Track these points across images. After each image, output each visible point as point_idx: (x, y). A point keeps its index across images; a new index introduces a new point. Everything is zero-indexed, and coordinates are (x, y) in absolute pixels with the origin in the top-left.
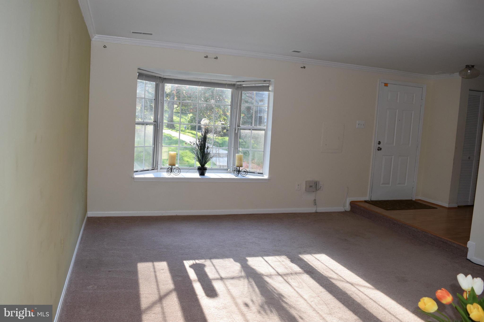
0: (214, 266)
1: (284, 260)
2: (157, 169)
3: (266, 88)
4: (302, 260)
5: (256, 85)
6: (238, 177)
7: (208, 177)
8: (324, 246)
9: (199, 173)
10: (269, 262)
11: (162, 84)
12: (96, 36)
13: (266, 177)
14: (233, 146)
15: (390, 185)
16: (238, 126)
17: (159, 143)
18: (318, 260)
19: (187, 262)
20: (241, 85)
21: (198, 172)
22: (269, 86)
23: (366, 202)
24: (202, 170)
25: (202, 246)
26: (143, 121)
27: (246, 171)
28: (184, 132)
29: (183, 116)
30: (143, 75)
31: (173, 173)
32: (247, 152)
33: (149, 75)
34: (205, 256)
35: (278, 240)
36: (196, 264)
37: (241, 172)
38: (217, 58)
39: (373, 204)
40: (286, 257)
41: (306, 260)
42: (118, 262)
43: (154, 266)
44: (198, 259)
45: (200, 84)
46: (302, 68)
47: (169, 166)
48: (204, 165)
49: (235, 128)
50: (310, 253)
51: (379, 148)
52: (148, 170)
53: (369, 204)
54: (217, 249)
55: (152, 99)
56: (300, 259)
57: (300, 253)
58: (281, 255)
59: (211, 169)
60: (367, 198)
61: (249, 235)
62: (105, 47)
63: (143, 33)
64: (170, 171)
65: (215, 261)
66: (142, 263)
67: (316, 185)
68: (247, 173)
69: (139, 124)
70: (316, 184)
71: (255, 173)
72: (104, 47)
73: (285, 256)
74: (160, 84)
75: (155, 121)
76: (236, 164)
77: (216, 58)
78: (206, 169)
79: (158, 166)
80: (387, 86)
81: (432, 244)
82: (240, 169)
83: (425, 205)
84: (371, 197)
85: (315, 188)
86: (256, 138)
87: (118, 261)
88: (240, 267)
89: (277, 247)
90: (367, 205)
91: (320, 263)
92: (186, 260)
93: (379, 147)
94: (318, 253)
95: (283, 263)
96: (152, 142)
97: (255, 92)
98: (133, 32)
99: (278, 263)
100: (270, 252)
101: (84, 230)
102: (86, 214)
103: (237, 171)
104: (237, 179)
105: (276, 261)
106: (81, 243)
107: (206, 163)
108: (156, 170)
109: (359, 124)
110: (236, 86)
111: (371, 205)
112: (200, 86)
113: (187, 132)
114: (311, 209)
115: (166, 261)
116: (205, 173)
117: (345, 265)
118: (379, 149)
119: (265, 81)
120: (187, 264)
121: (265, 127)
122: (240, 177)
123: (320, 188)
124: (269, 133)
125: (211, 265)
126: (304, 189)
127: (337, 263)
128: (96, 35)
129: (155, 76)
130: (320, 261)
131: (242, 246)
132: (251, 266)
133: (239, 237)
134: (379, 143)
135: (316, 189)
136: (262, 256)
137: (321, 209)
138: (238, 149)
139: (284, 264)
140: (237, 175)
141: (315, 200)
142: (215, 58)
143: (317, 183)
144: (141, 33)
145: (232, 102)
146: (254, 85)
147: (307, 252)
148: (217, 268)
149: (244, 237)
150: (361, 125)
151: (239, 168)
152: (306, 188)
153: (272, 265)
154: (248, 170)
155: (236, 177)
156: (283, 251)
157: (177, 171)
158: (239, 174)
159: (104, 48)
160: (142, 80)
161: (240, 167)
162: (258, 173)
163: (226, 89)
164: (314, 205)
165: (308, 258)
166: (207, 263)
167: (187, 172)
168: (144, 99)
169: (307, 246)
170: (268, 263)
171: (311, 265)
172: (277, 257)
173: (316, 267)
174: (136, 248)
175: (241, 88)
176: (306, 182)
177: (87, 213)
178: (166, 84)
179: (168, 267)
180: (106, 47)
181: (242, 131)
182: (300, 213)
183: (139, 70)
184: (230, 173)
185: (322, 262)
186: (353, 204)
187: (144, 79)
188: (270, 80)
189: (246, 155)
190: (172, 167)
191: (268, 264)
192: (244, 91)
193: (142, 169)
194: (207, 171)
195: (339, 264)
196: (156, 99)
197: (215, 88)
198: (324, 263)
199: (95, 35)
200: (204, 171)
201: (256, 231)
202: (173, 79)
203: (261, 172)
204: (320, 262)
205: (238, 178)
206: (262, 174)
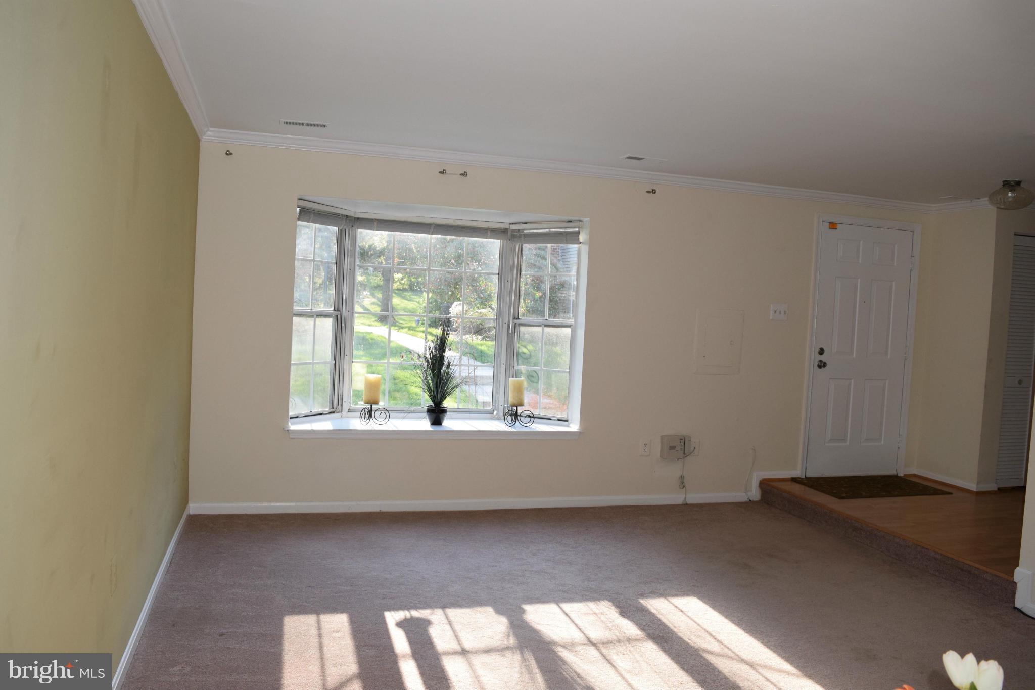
0: (450, 623)
1: (606, 610)
2: (342, 412)
3: (573, 237)
4: (644, 610)
5: (552, 230)
6: (515, 428)
7: (451, 428)
8: (696, 580)
9: (430, 419)
10: (572, 615)
11: (352, 231)
12: (211, 131)
13: (574, 427)
14: (503, 361)
15: (848, 443)
16: (516, 318)
17: (345, 356)
18: (682, 611)
19: (392, 616)
20: (519, 230)
21: (427, 417)
22: (578, 233)
23: (794, 480)
24: (437, 414)
25: (428, 580)
26: (311, 309)
27: (532, 415)
28: (415, 330)
29: (416, 297)
30: (310, 212)
31: (374, 419)
32: (535, 374)
33: (325, 212)
34: (434, 602)
35: (597, 566)
36: (413, 619)
37: (521, 417)
38: (467, 175)
39: (811, 487)
40: (610, 603)
41: (653, 611)
42: (243, 614)
43: (319, 622)
44: (416, 608)
45: (431, 230)
46: (648, 192)
47: (364, 405)
48: (440, 403)
49: (507, 323)
50: (664, 595)
51: (821, 363)
52: (321, 414)
53: (803, 487)
54: (460, 585)
55: (331, 263)
56: (642, 608)
57: (643, 596)
58: (599, 600)
59: (458, 411)
60: (797, 473)
61: (534, 554)
62: (229, 153)
63: (308, 125)
64: (367, 416)
65: (452, 612)
66: (293, 616)
67: (683, 444)
68: (532, 419)
69: (300, 315)
70: (683, 442)
71: (551, 419)
72: (227, 154)
73: (607, 602)
74: (347, 231)
75: (336, 310)
76: (511, 400)
77: (464, 174)
78: (444, 411)
79: (342, 406)
80: (836, 229)
81: (937, 574)
82: (519, 411)
83: (926, 487)
84: (806, 469)
85: (683, 452)
86: (552, 343)
87: (243, 611)
88: (506, 626)
89: (591, 581)
90: (797, 489)
91: (684, 618)
92: (389, 610)
93: (821, 361)
94: (682, 596)
95: (603, 618)
96: (330, 354)
97: (549, 246)
98: (286, 123)
99: (592, 618)
100: (577, 594)
101: (179, 542)
102: (185, 508)
103: (511, 415)
104: (511, 432)
105: (587, 614)
106: (167, 572)
107: (445, 399)
108: (339, 414)
109: (775, 312)
110: (509, 233)
111: (807, 488)
112: (432, 234)
113: (421, 331)
114: (676, 498)
115: (346, 612)
116: (443, 419)
117: (739, 622)
118: (822, 365)
119: (571, 222)
120: (392, 618)
121: (571, 321)
122: (518, 427)
123: (693, 451)
124: (581, 333)
125: (445, 621)
126: (659, 455)
127: (723, 618)
128: (211, 129)
129: (338, 215)
130: (686, 613)
131: (515, 579)
132: (531, 624)
133: (512, 560)
134: (822, 351)
135: (684, 454)
136: (557, 601)
137: (694, 498)
138: (516, 367)
139: (605, 620)
140: (512, 424)
141: (682, 477)
142: (461, 175)
143: (686, 440)
144: (303, 124)
145: (501, 267)
146: (548, 230)
147: (658, 593)
148: (457, 627)
149: (522, 559)
150: (780, 313)
151: (515, 408)
152: (662, 451)
153: (577, 622)
154: (536, 413)
155: (510, 429)
156: (605, 591)
157: (383, 415)
158: (517, 422)
159: (227, 156)
160: (308, 222)
161: (519, 408)
162: (559, 420)
163: (487, 239)
164: (680, 488)
165: (660, 607)
166: (435, 616)
167: (403, 418)
168: (312, 262)
169: (658, 579)
170: (569, 617)
171: (665, 621)
172: (592, 605)
173: (675, 627)
174: (284, 582)
175: (520, 236)
176: (662, 437)
177: (187, 507)
178: (359, 231)
179: (350, 625)
180: (231, 154)
181: (522, 329)
182: (651, 506)
183: (300, 201)
184: (498, 419)
185: (689, 614)
186: (765, 484)
187: (311, 219)
188: (582, 219)
189: (532, 382)
190: (371, 406)
191: (569, 620)
192: (525, 243)
193: (307, 412)
194: (447, 415)
195: (726, 621)
196: (340, 262)
197: (466, 238)
198: (693, 618)
199: (208, 130)
200: (441, 415)
201: (550, 546)
202: (376, 219)
203: (564, 416)
204: (684, 616)
205: (513, 430)
206: (567, 421)
